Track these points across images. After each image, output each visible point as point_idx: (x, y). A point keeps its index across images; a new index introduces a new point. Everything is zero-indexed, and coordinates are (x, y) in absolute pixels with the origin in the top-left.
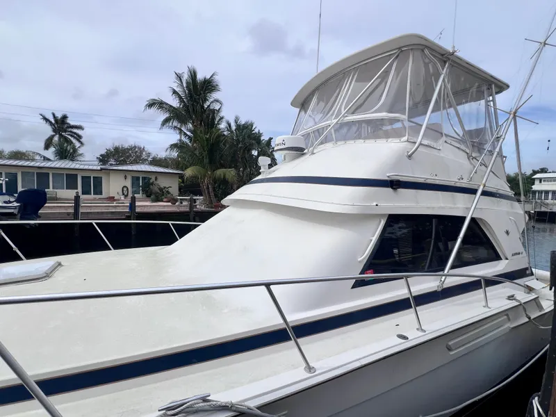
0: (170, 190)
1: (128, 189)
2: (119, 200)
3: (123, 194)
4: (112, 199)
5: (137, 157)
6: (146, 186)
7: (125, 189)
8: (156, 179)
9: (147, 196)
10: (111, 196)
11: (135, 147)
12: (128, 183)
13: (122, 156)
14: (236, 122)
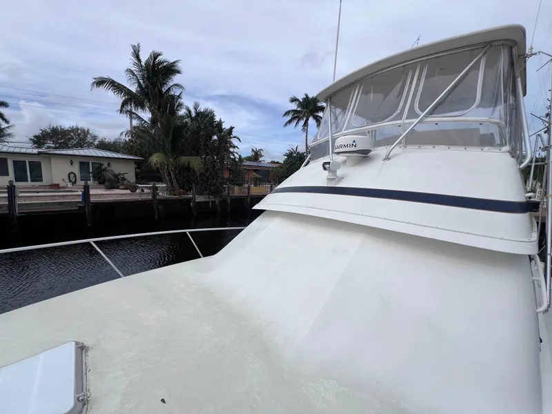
0: (126, 176)
1: (75, 176)
2: (64, 188)
3: (70, 181)
4: (56, 187)
5: (81, 140)
6: (98, 172)
7: (72, 176)
8: (109, 165)
9: (100, 183)
10: (55, 182)
11: (78, 129)
12: (76, 169)
13: (61, 139)
14: (196, 109)
